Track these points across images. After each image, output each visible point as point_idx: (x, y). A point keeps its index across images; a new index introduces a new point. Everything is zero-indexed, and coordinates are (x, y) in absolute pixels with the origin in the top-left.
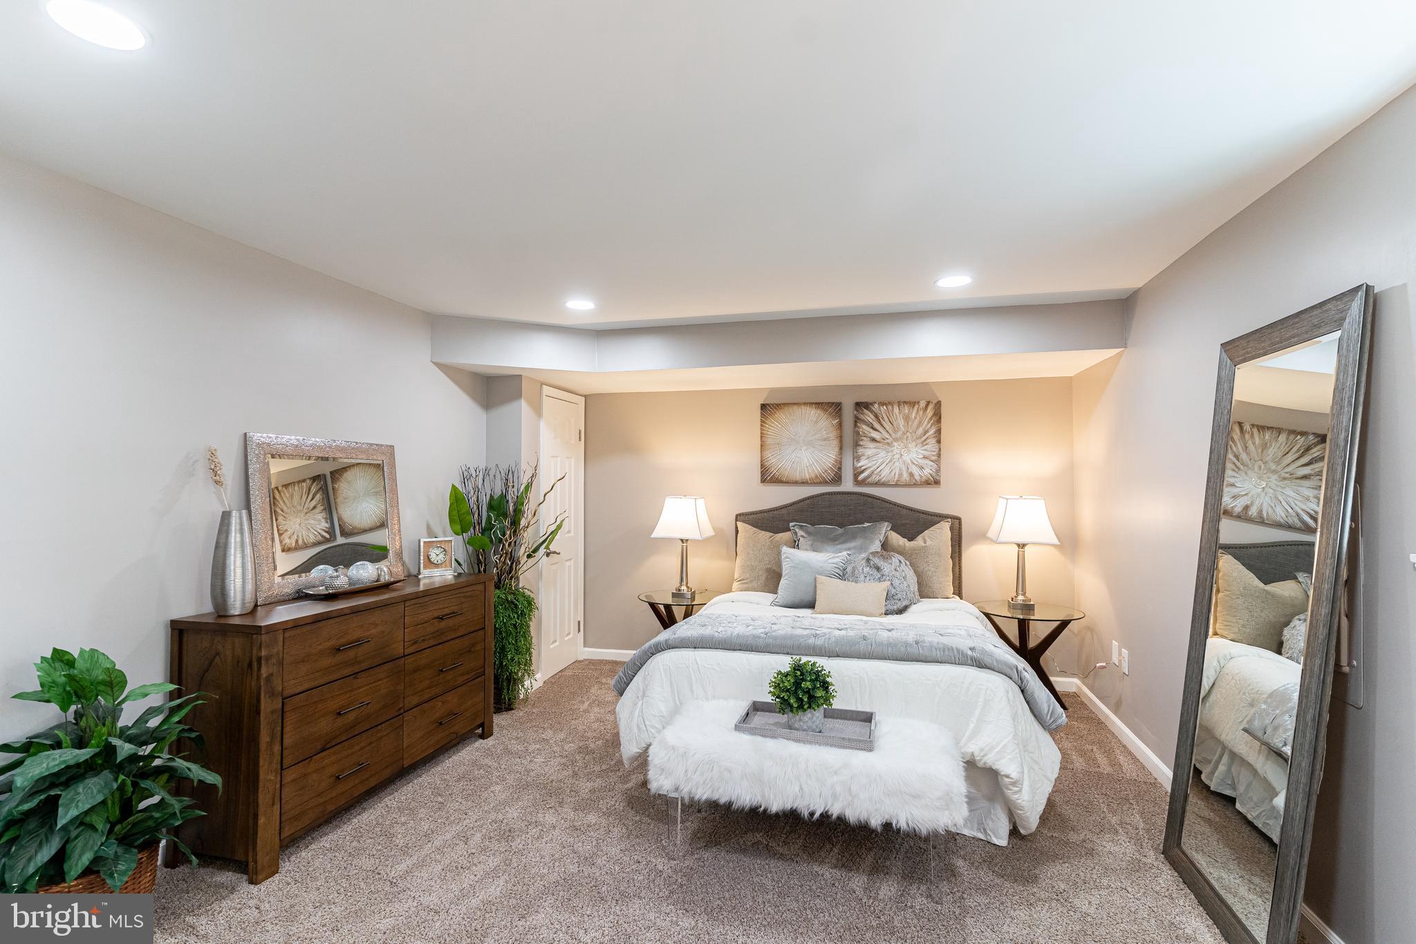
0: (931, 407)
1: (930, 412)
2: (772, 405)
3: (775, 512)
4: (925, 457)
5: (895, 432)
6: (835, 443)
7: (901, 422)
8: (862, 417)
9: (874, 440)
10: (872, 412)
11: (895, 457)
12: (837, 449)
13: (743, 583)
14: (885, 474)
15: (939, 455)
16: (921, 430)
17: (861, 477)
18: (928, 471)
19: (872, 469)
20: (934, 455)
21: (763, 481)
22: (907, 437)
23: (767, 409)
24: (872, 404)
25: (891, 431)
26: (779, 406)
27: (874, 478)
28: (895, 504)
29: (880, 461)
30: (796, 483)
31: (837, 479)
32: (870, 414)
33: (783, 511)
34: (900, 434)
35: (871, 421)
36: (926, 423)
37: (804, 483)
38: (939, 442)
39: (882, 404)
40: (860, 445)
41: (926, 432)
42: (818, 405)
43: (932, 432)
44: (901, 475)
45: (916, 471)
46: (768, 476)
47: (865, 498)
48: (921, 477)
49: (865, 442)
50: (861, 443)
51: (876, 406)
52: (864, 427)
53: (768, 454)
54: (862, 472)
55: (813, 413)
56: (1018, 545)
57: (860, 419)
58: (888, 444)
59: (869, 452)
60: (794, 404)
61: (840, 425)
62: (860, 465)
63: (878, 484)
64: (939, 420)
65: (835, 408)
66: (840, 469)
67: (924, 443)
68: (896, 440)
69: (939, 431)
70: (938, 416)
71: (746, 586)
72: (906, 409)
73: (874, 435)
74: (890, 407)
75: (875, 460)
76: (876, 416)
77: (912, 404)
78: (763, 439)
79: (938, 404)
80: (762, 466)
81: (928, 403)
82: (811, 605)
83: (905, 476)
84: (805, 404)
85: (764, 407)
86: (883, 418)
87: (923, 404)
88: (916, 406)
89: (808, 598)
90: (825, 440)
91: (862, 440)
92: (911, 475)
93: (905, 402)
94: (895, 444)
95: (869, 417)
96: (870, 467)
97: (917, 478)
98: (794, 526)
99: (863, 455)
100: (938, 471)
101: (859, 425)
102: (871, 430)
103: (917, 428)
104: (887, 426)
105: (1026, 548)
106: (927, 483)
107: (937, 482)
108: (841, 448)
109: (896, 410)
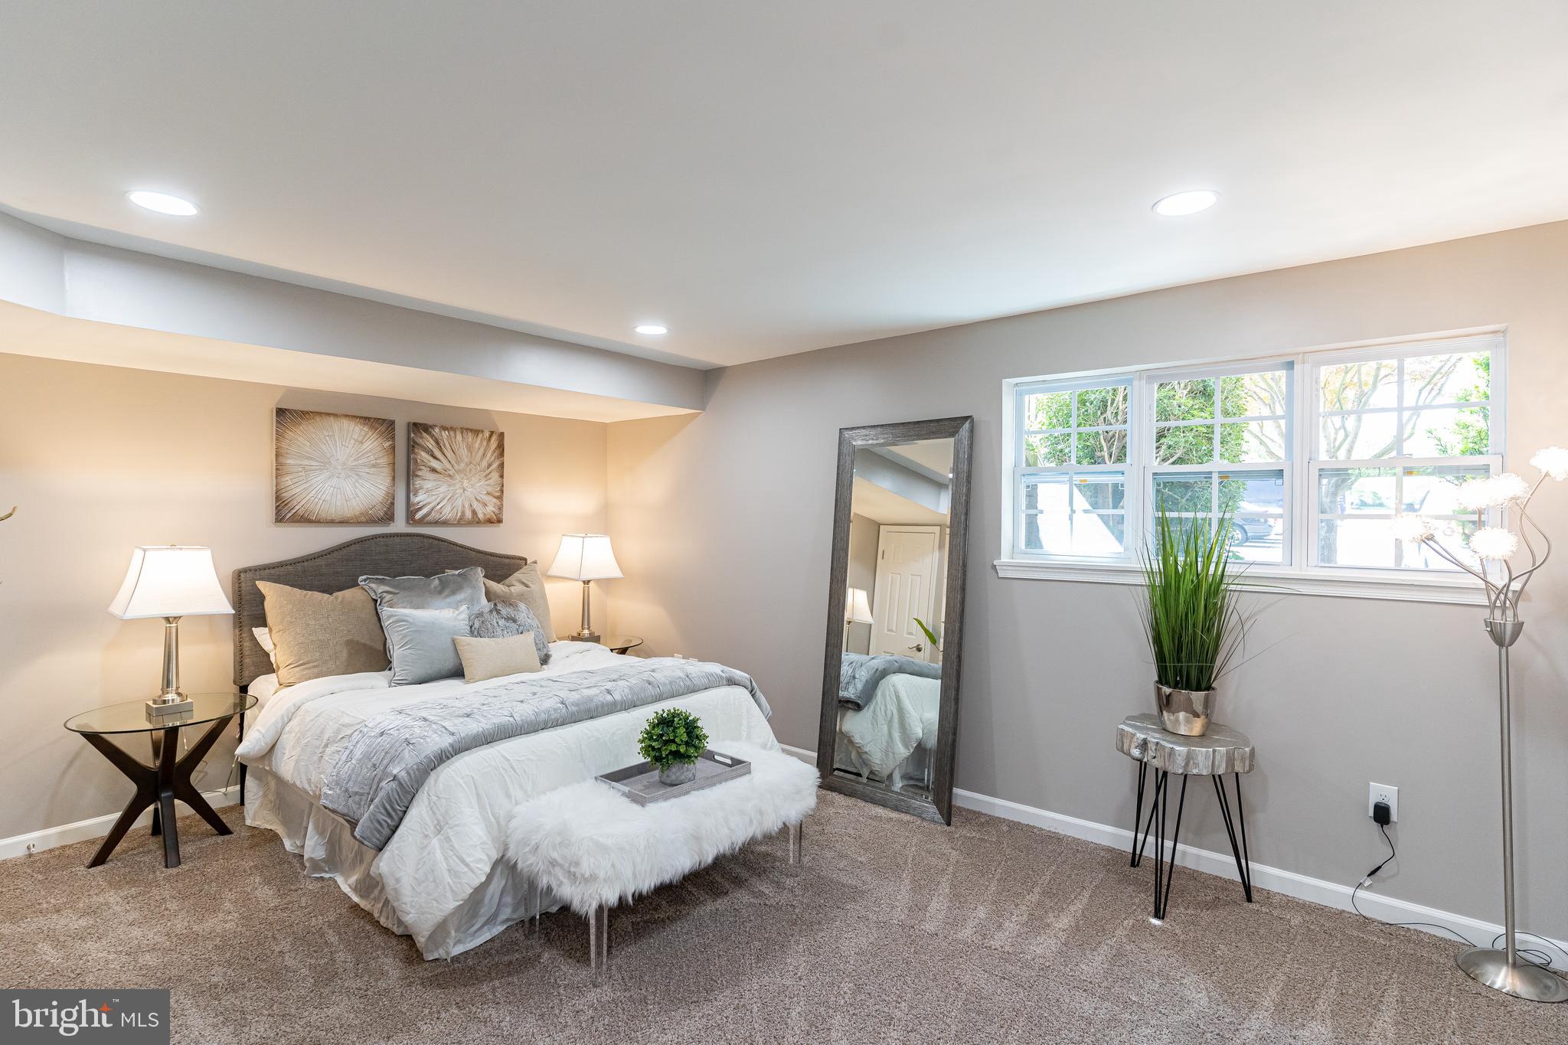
0: (494, 438)
1: (494, 444)
2: (295, 411)
3: (306, 564)
4: (488, 493)
5: (458, 463)
6: (387, 471)
7: (463, 452)
8: (419, 441)
9: (434, 470)
10: (432, 436)
11: (458, 491)
12: (389, 480)
13: (309, 668)
14: (447, 513)
15: (502, 491)
16: (484, 464)
17: (419, 516)
18: (491, 509)
19: (431, 505)
20: (497, 492)
21: (280, 519)
22: (470, 470)
23: (285, 416)
24: (433, 427)
25: (453, 462)
26: (304, 415)
27: (434, 516)
28: (462, 546)
29: (442, 496)
30: (332, 522)
31: (389, 517)
32: (430, 439)
33: (321, 562)
34: (463, 465)
35: (431, 447)
36: (489, 455)
37: (344, 522)
38: (502, 476)
39: (444, 428)
40: (417, 476)
41: (490, 465)
42: (366, 420)
43: (495, 465)
44: (463, 513)
45: (477, 506)
46: (284, 512)
47: (431, 541)
48: (485, 514)
49: (424, 472)
50: (419, 473)
51: (437, 430)
52: (423, 454)
53: (287, 480)
54: (420, 509)
55: (356, 430)
56: (584, 582)
57: (419, 445)
58: (450, 476)
59: (428, 485)
60: (329, 414)
61: (393, 448)
62: (417, 499)
63: (436, 523)
64: (502, 454)
65: (384, 426)
66: (393, 504)
67: (488, 478)
68: (458, 472)
69: (502, 466)
70: (501, 447)
71: (315, 670)
72: (470, 437)
73: (434, 464)
74: (452, 433)
75: (433, 495)
76: (437, 443)
77: (476, 432)
78: (281, 459)
79: (502, 435)
80: (278, 498)
81: (492, 433)
82: (458, 673)
83: (469, 515)
84: (346, 416)
85: (281, 412)
86: (444, 445)
87: (487, 434)
88: (480, 435)
89: (449, 664)
90: (374, 466)
91: (420, 470)
92: (474, 513)
93: (467, 429)
94: (457, 476)
95: (430, 443)
96: (429, 503)
97: (481, 516)
98: (365, 580)
99: (421, 488)
100: (500, 508)
101: (416, 450)
102: (431, 459)
103: (481, 460)
104: (449, 454)
105: (591, 584)
106: (490, 521)
107: (500, 521)
108: (394, 478)
109: (459, 437)
